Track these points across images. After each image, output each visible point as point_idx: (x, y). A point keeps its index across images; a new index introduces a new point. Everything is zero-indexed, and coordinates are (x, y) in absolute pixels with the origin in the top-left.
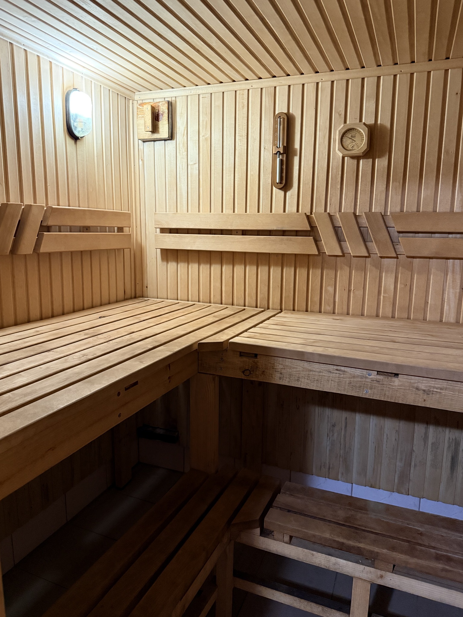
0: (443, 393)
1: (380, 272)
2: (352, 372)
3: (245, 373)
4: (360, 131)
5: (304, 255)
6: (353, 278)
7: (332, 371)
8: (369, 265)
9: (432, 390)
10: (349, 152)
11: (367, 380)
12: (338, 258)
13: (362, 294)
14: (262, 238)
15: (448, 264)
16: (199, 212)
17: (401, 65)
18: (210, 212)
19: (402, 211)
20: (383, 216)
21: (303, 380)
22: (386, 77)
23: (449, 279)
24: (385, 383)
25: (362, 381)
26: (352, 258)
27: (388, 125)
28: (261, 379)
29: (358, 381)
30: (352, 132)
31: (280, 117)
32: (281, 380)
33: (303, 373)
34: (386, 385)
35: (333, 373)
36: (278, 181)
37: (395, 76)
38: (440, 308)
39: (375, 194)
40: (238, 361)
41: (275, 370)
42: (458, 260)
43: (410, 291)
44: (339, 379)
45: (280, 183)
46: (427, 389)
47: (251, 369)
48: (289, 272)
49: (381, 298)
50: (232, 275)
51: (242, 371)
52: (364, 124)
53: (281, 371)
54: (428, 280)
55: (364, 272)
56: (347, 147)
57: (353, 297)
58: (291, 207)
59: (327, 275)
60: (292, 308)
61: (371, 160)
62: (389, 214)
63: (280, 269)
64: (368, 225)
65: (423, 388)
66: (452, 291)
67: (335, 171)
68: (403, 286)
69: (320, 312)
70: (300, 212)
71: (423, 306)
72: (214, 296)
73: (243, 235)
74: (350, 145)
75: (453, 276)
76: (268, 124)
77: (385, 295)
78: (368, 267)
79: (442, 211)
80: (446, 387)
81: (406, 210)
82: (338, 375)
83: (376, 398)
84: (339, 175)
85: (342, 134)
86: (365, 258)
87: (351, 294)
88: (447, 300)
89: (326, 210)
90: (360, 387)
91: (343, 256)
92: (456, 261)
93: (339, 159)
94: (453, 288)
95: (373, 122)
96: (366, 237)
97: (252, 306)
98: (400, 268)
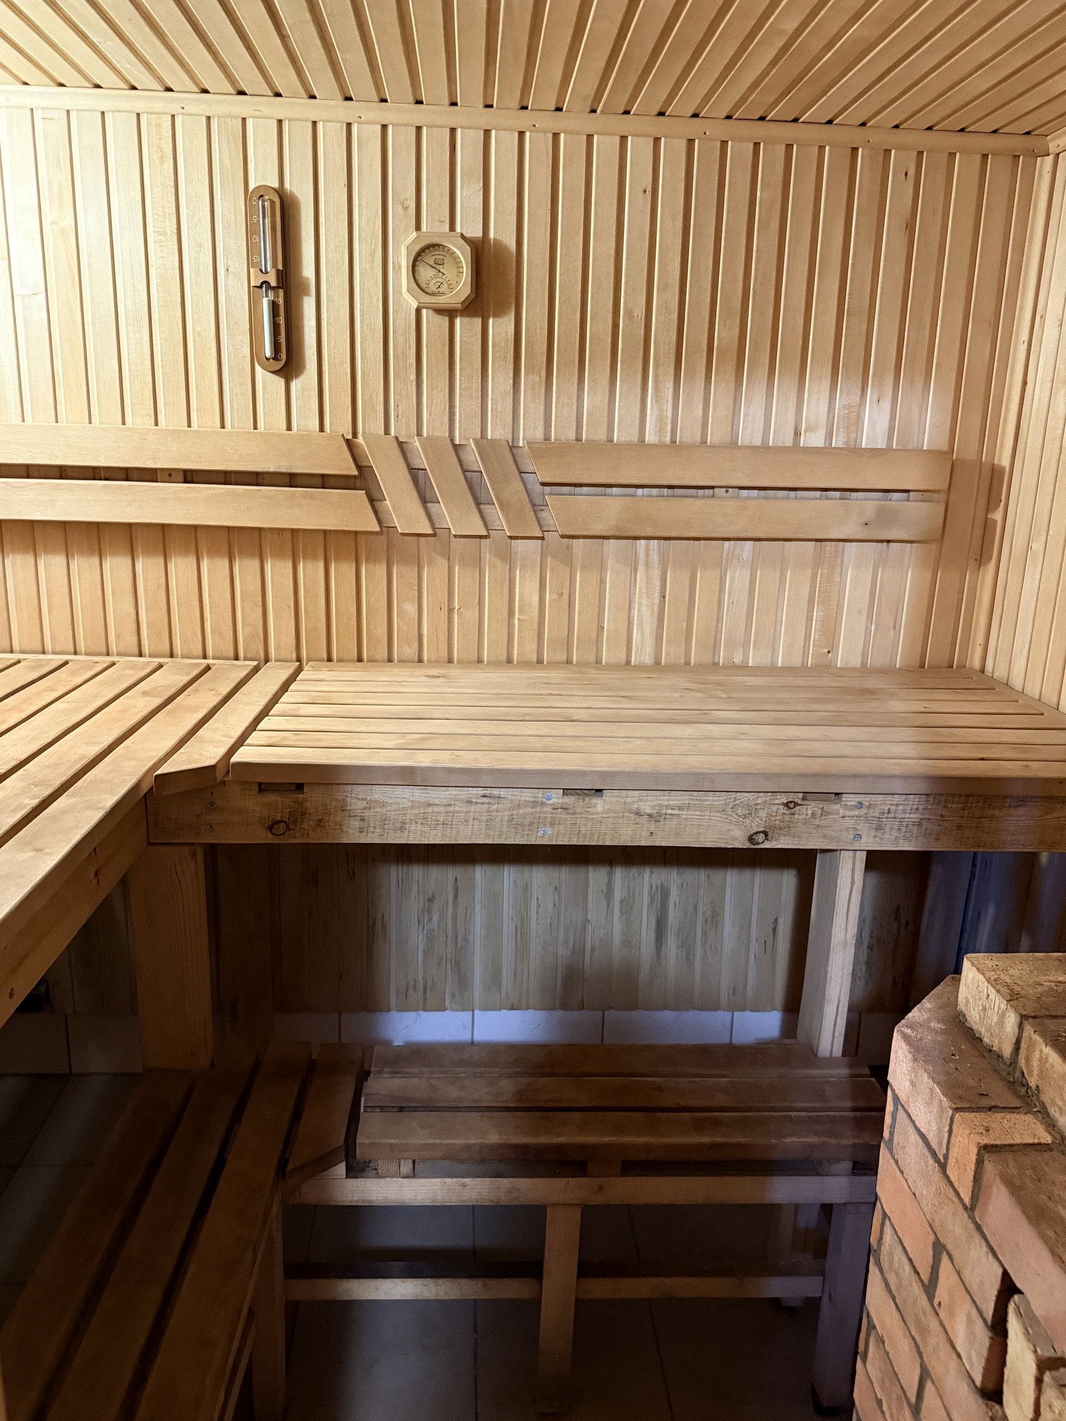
0: (684, 816)
1: (510, 570)
2: (514, 797)
3: (273, 830)
4: (454, 253)
5: (345, 532)
6: (457, 582)
7: (474, 800)
8: (488, 554)
9: (664, 812)
10: (433, 300)
11: (545, 809)
12: (422, 539)
13: (477, 617)
14: (241, 491)
15: (638, 550)
16: (57, 422)
17: (536, 113)
18: (90, 423)
19: (547, 438)
20: (513, 448)
21: (413, 827)
22: (502, 133)
23: (641, 580)
24: (579, 810)
25: (536, 813)
26: (452, 539)
27: (512, 245)
28: (315, 838)
29: (526, 814)
30: (438, 253)
31: (262, 196)
32: (363, 834)
33: (413, 812)
34: (581, 814)
35: (477, 803)
36: (268, 354)
37: (521, 134)
38: (625, 637)
39: (492, 399)
40: (256, 805)
41: (347, 815)
42: (656, 541)
43: (569, 607)
44: (489, 814)
45: (273, 359)
46: (656, 811)
47: (289, 819)
48: (311, 571)
49: (514, 625)
50: (163, 581)
51: (267, 826)
52: (463, 236)
53: (362, 814)
54: (602, 582)
55: (478, 570)
56: (426, 286)
57: (458, 623)
58: (305, 419)
59: (400, 577)
60: (325, 656)
61: (478, 321)
62: (521, 445)
63: (290, 565)
64: (483, 467)
65: (648, 811)
66: (646, 602)
67: (401, 339)
68: (555, 596)
69: (390, 660)
70: (329, 432)
71: (594, 635)
72: (118, 636)
73: (186, 482)
74: (434, 281)
75: (648, 572)
76: (232, 212)
77: (521, 617)
78: (485, 558)
79: (623, 439)
80: (689, 804)
81: (555, 436)
82: (487, 806)
83: (562, 841)
84: (412, 351)
85: (414, 254)
86: (478, 540)
87: (453, 618)
88: (637, 620)
89: (387, 432)
90: (531, 824)
91: (434, 535)
92: (652, 542)
93: (410, 313)
94: (648, 597)
95: (479, 234)
96: (479, 494)
97: (224, 655)
98: (549, 559)
